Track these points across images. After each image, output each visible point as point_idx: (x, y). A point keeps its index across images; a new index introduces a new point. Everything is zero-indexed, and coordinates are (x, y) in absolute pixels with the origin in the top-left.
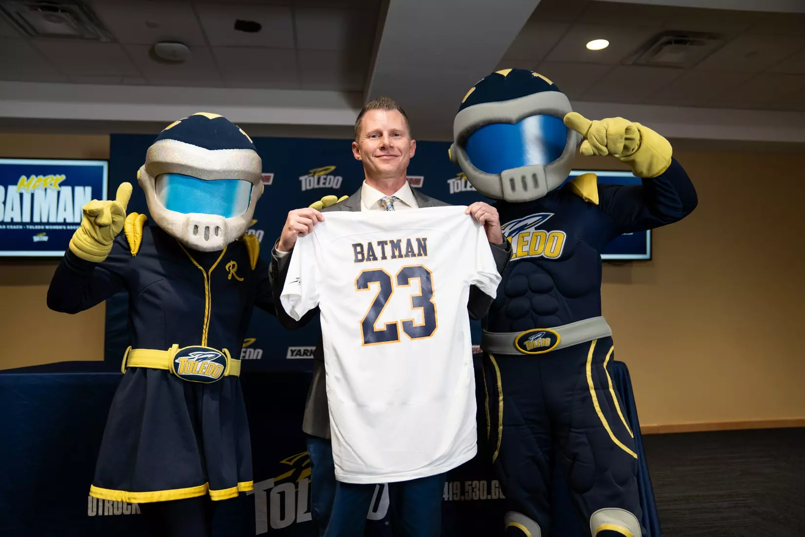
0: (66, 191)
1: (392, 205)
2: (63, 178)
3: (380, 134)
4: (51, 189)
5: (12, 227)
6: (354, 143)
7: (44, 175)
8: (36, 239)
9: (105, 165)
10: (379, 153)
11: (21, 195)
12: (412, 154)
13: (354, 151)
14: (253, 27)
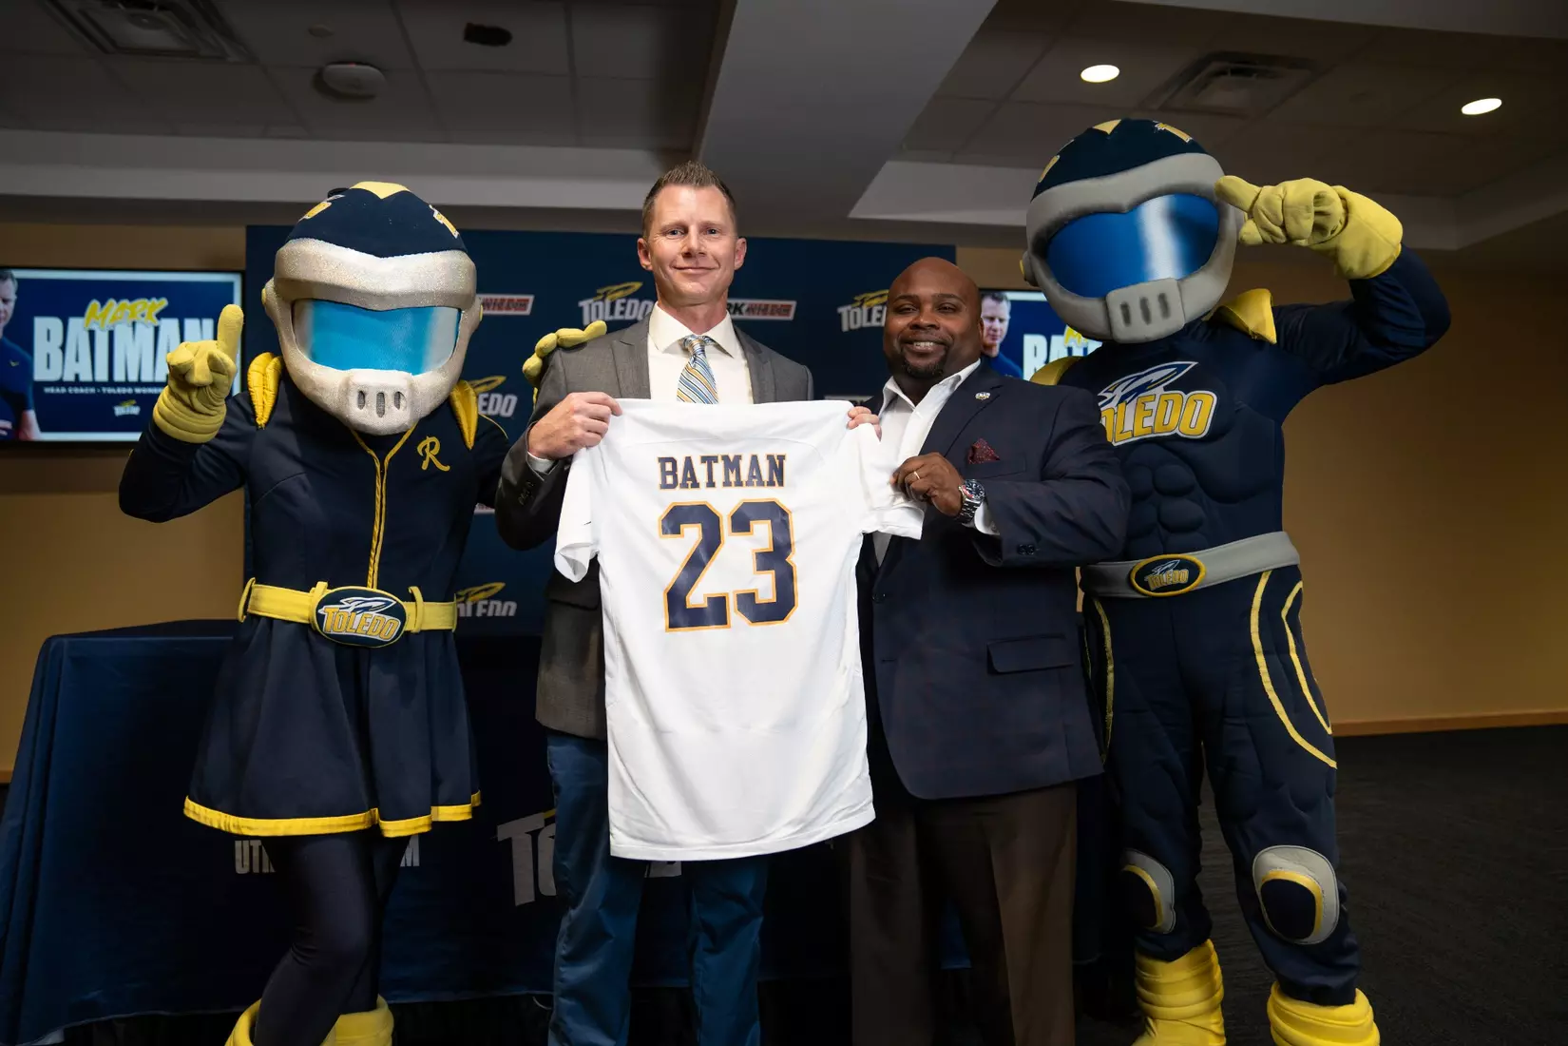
0: (170, 326)
1: (703, 351)
2: (163, 303)
3: (682, 229)
4: (143, 323)
5: (77, 390)
6: (641, 240)
7: (131, 299)
8: (119, 411)
9: (236, 280)
10: (681, 262)
11: (92, 334)
12: (738, 263)
13: (640, 254)
14: (497, 37)
